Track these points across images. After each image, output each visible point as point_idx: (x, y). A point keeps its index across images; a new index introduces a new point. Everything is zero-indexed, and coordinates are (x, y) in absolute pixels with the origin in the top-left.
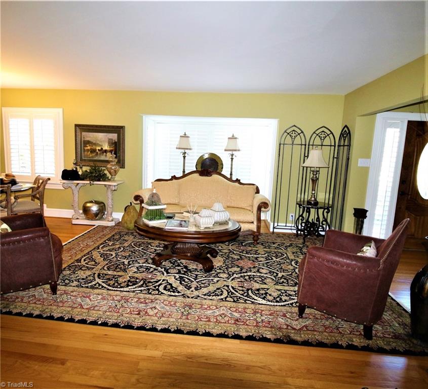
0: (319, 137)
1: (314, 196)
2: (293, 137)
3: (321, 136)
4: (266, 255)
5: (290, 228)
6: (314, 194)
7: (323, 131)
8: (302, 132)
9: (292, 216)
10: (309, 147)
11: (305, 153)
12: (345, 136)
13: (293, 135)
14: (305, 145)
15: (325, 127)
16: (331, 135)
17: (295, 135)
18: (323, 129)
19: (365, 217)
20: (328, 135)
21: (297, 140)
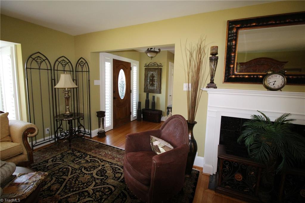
0: (61, 64)
1: (69, 110)
2: (39, 63)
3: (62, 63)
4: (54, 179)
5: (49, 140)
6: (69, 108)
7: (63, 60)
8: (47, 59)
9: (48, 130)
10: (54, 72)
11: (52, 77)
12: (82, 64)
13: (39, 61)
14: (51, 70)
15: (65, 57)
16: (69, 63)
17: (41, 61)
18: (63, 58)
19: (104, 116)
20: (67, 63)
21: (43, 66)
